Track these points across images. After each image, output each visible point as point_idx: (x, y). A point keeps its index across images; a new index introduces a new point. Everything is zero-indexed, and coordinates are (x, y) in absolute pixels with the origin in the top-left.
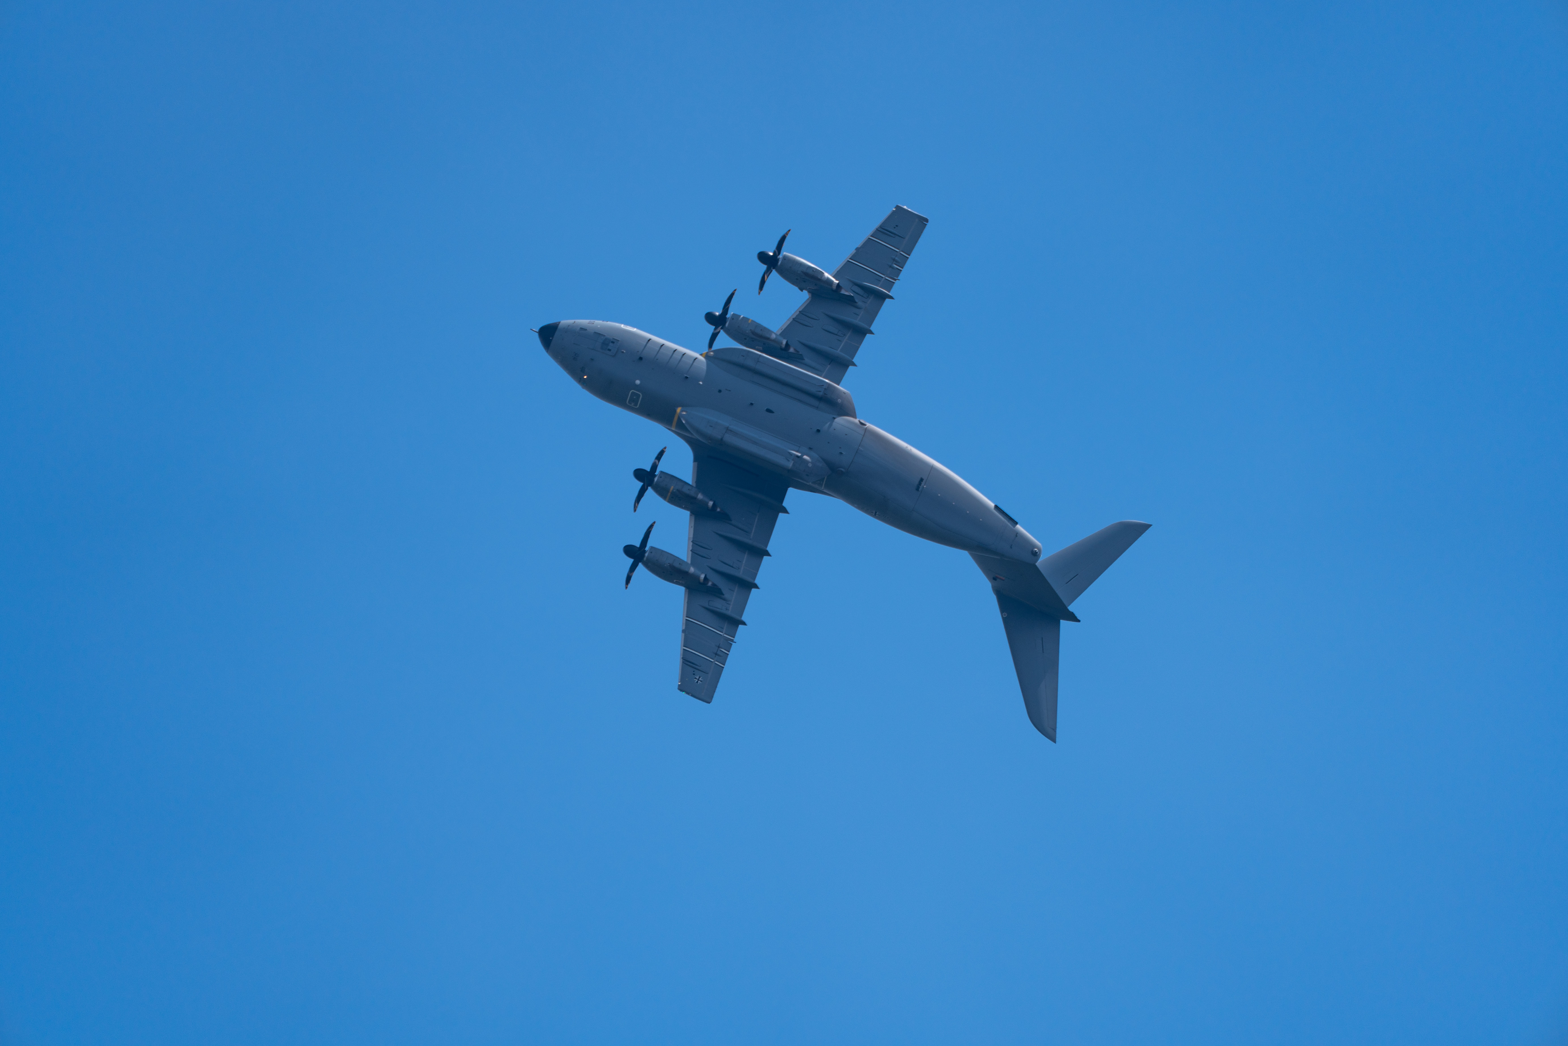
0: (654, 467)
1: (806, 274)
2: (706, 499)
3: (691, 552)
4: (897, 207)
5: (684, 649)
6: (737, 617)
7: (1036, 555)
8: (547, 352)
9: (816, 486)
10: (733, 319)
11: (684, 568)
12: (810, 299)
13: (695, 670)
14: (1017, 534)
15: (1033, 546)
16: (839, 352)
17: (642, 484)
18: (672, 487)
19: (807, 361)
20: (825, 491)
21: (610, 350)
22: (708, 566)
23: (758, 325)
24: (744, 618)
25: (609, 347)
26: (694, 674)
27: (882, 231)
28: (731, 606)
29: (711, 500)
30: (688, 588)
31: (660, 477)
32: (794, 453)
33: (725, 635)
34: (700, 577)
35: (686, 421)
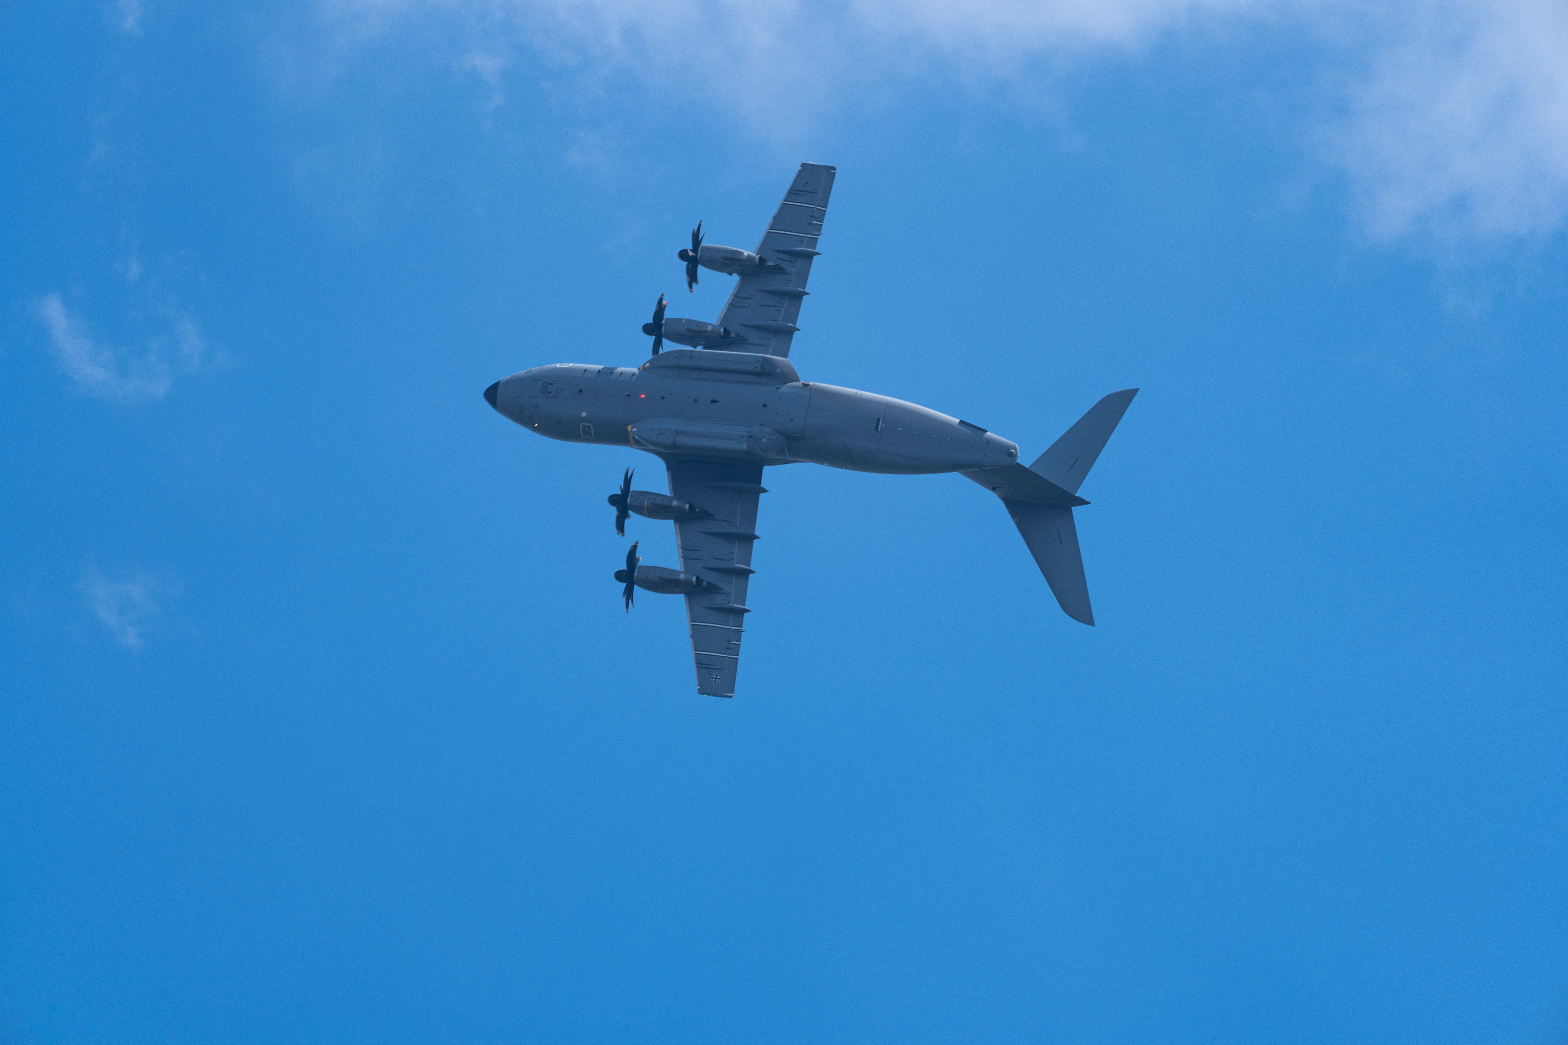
1: (727, 258)
2: (682, 504)
3: (682, 559)
4: (803, 164)
5: (695, 654)
6: (741, 607)
7: (1012, 455)
8: (497, 411)
10: (667, 324)
11: (676, 576)
12: (740, 281)
13: (710, 670)
14: (989, 441)
15: (1008, 447)
16: (780, 323)
17: (618, 509)
19: (751, 341)
20: (792, 459)
21: (550, 393)
22: (701, 567)
23: (692, 322)
24: (747, 607)
25: (549, 390)
26: (710, 675)
27: (794, 192)
28: (733, 598)
29: (687, 503)
30: (686, 594)
31: (632, 497)
32: (745, 434)
33: (733, 628)
34: (692, 580)
35: (638, 437)
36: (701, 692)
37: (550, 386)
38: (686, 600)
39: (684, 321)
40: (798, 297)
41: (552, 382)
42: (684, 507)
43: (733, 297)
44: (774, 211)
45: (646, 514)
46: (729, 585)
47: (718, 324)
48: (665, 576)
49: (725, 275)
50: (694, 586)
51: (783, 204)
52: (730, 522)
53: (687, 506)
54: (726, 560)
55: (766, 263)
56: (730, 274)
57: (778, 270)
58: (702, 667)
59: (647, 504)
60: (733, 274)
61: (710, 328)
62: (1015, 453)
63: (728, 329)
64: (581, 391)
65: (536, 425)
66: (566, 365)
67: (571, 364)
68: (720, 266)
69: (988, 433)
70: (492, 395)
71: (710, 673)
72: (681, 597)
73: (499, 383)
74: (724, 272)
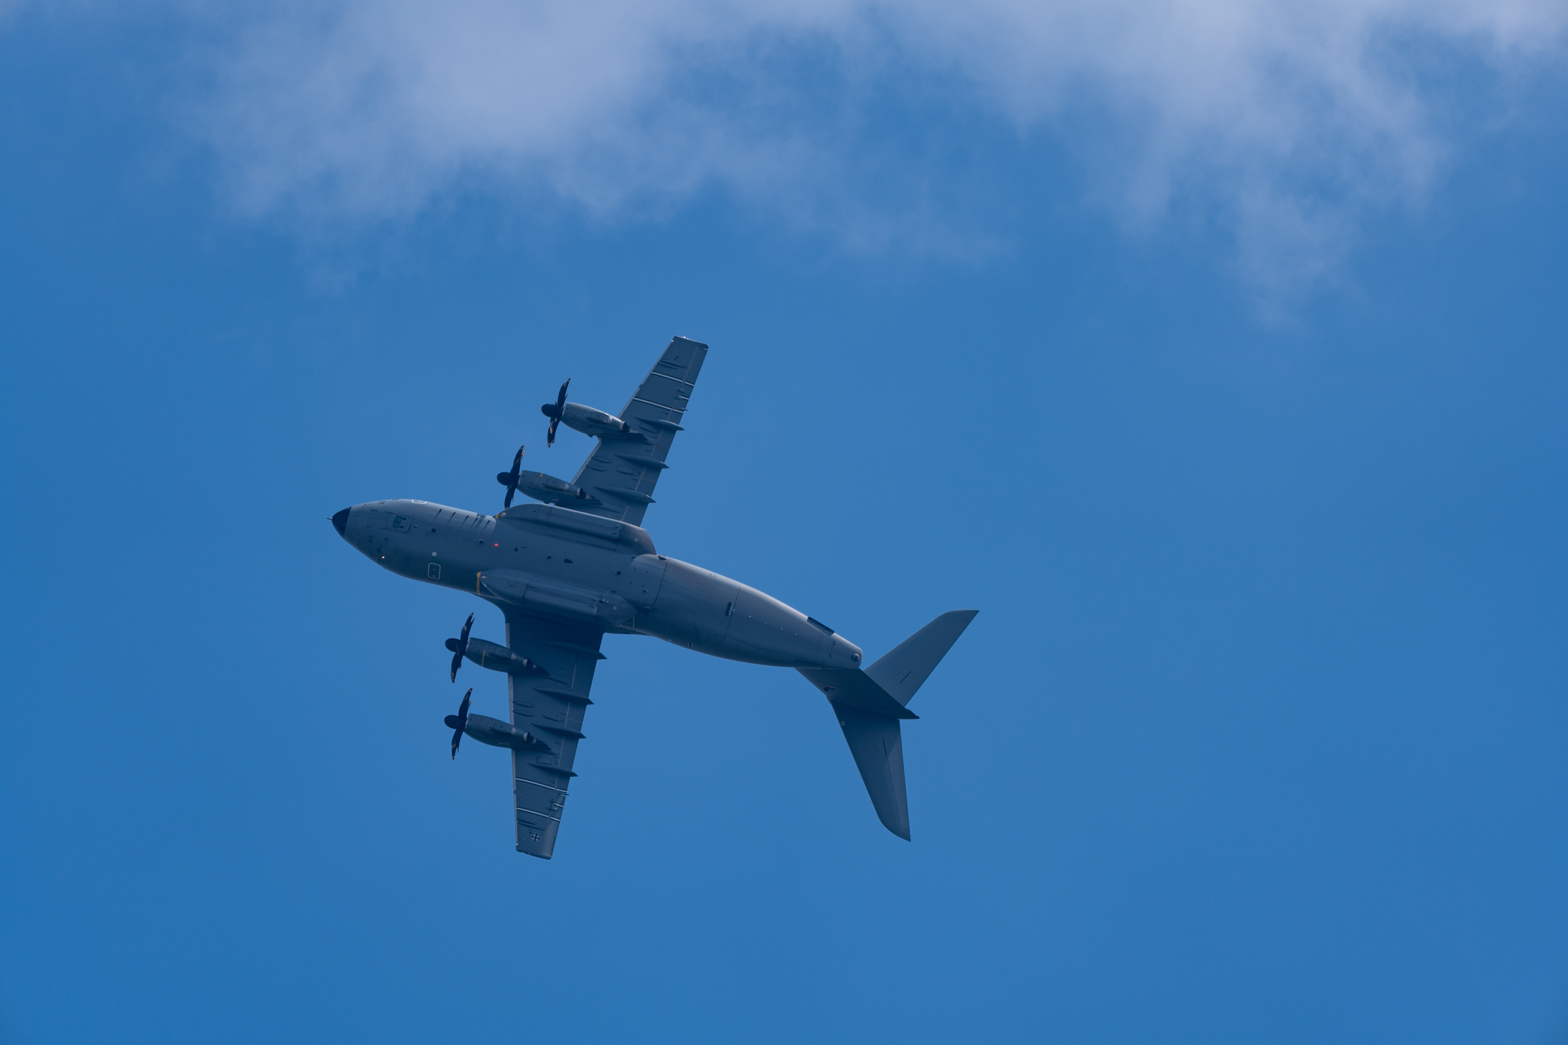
0: (465, 633)
1: (590, 419)
2: (520, 658)
3: (513, 713)
4: (676, 338)
5: (517, 810)
6: (567, 770)
7: (856, 660)
8: (344, 538)
9: (627, 627)
10: (524, 476)
11: (507, 730)
12: (601, 444)
13: (531, 829)
14: (835, 642)
15: (853, 651)
16: (636, 492)
17: (455, 653)
18: (485, 652)
19: (605, 505)
20: (637, 630)
21: (402, 527)
22: (532, 724)
23: (549, 478)
24: (574, 770)
25: (401, 524)
26: (530, 833)
27: (663, 364)
28: (560, 760)
29: (525, 658)
30: (513, 748)
31: (472, 644)
32: (597, 599)
33: (557, 789)
34: (523, 736)
35: (487, 585)
36: (519, 849)
37: (403, 521)
38: (512, 755)
39: (541, 476)
40: (656, 468)
41: (405, 517)
42: (523, 661)
43: (591, 459)
44: (642, 378)
45: (482, 664)
46: (558, 747)
47: (573, 483)
48: (497, 728)
49: (586, 435)
50: (524, 742)
51: (651, 374)
52: (565, 684)
53: (525, 661)
54: (556, 721)
55: (629, 430)
56: (591, 436)
57: (639, 439)
58: (524, 825)
59: (486, 653)
60: (593, 436)
61: (567, 487)
62: (859, 657)
63: (584, 490)
64: (434, 530)
65: (383, 557)
66: (420, 502)
67: (426, 502)
68: (583, 426)
69: (835, 634)
70: (341, 520)
71: (530, 832)
72: (509, 751)
73: (350, 510)
74: (585, 432)
